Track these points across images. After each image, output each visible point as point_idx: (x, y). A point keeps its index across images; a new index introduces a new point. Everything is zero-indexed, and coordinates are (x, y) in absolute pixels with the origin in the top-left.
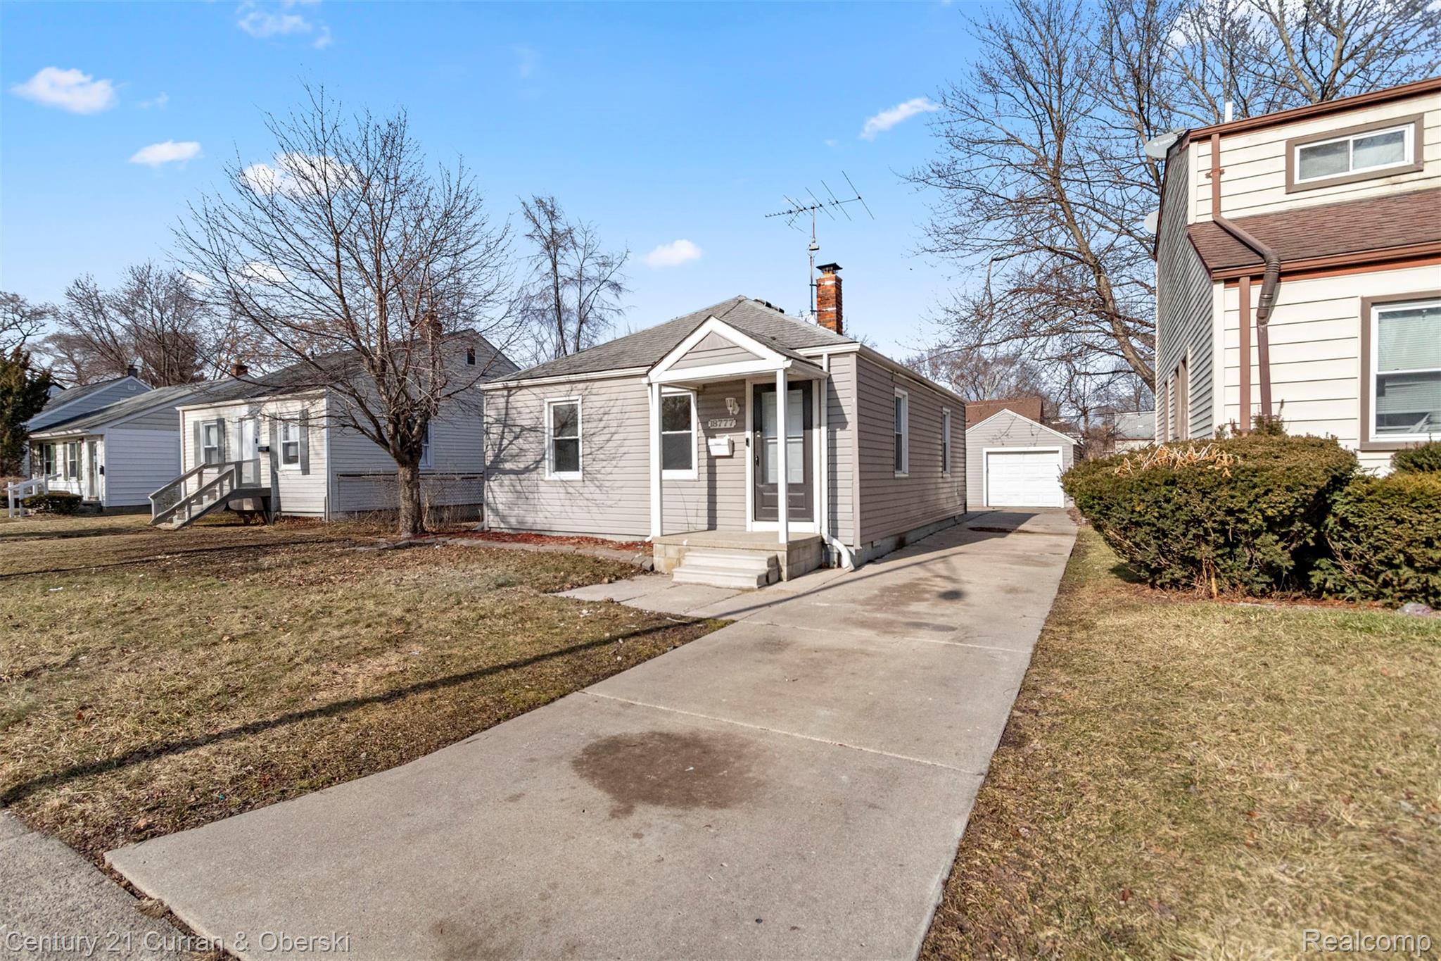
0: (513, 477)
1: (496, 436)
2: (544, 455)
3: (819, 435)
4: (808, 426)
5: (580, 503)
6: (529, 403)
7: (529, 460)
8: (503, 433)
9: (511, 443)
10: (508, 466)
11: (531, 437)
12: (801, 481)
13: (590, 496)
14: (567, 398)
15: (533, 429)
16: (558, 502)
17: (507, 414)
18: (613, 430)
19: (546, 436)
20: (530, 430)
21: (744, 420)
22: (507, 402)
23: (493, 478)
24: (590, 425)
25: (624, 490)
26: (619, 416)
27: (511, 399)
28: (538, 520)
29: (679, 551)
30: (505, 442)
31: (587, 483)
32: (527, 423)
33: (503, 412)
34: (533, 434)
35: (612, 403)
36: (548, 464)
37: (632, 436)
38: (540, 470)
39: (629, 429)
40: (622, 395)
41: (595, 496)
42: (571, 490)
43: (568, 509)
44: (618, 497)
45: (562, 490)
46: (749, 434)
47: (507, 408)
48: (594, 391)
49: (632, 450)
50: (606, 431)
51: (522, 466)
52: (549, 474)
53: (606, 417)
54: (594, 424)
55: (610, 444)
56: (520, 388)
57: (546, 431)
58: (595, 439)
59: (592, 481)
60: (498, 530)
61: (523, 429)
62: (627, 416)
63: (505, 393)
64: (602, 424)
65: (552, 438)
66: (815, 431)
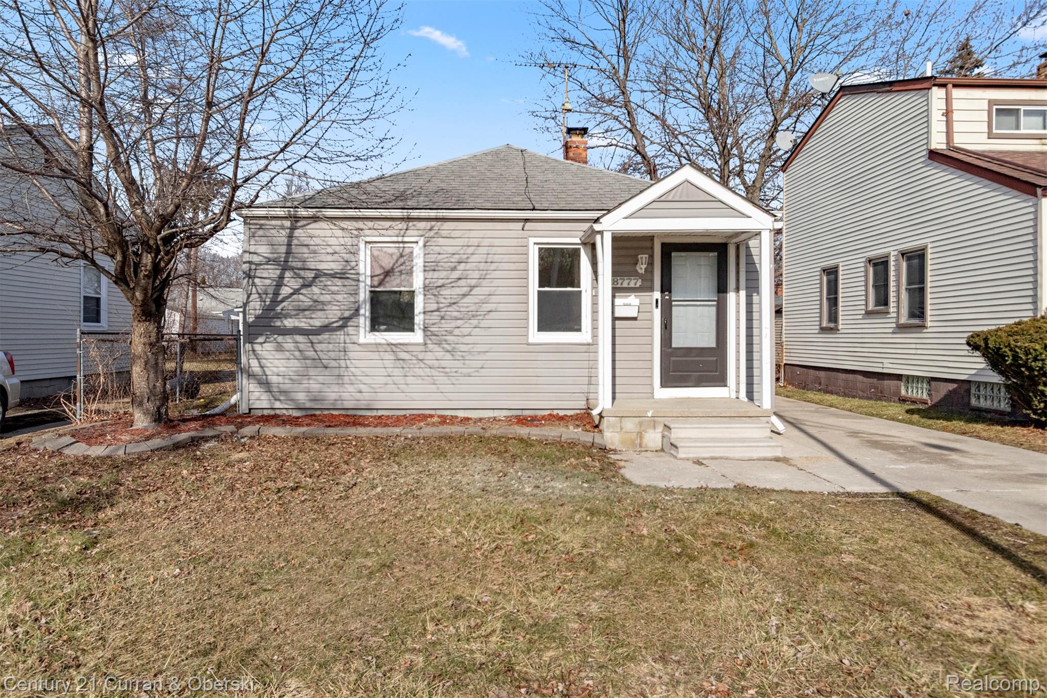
0: (299, 338)
1: (268, 282)
2: (357, 310)
3: (735, 301)
4: (722, 289)
5: (419, 372)
6: (332, 241)
7: (333, 314)
8: (281, 277)
9: (296, 292)
10: (289, 323)
11: (336, 285)
12: (714, 345)
13: (436, 363)
14: (400, 239)
15: (341, 275)
16: (383, 372)
17: (288, 253)
18: (473, 282)
19: (362, 285)
20: (333, 276)
21: (652, 281)
22: (290, 237)
23: (261, 340)
24: (436, 275)
25: (489, 356)
26: (482, 266)
27: (297, 233)
28: (346, 396)
29: (641, 424)
30: (285, 291)
31: (431, 346)
32: (329, 265)
33: (283, 249)
34: (339, 282)
35: (470, 250)
36: (364, 321)
37: (500, 291)
38: (350, 330)
39: (496, 283)
40: (486, 242)
41: (444, 364)
42: (403, 355)
43: (400, 380)
44: (479, 364)
45: (390, 356)
46: (657, 295)
47: (289, 245)
48: (444, 233)
49: (501, 307)
50: (462, 283)
51: (317, 323)
52: (364, 335)
53: (462, 267)
54: (443, 274)
55: (467, 300)
56: (315, 219)
57: (362, 278)
58: (444, 292)
59: (439, 344)
60: (272, 413)
61: (319, 274)
62: (494, 266)
63: (287, 223)
64: (456, 274)
65: (368, 289)
66: (731, 297)
